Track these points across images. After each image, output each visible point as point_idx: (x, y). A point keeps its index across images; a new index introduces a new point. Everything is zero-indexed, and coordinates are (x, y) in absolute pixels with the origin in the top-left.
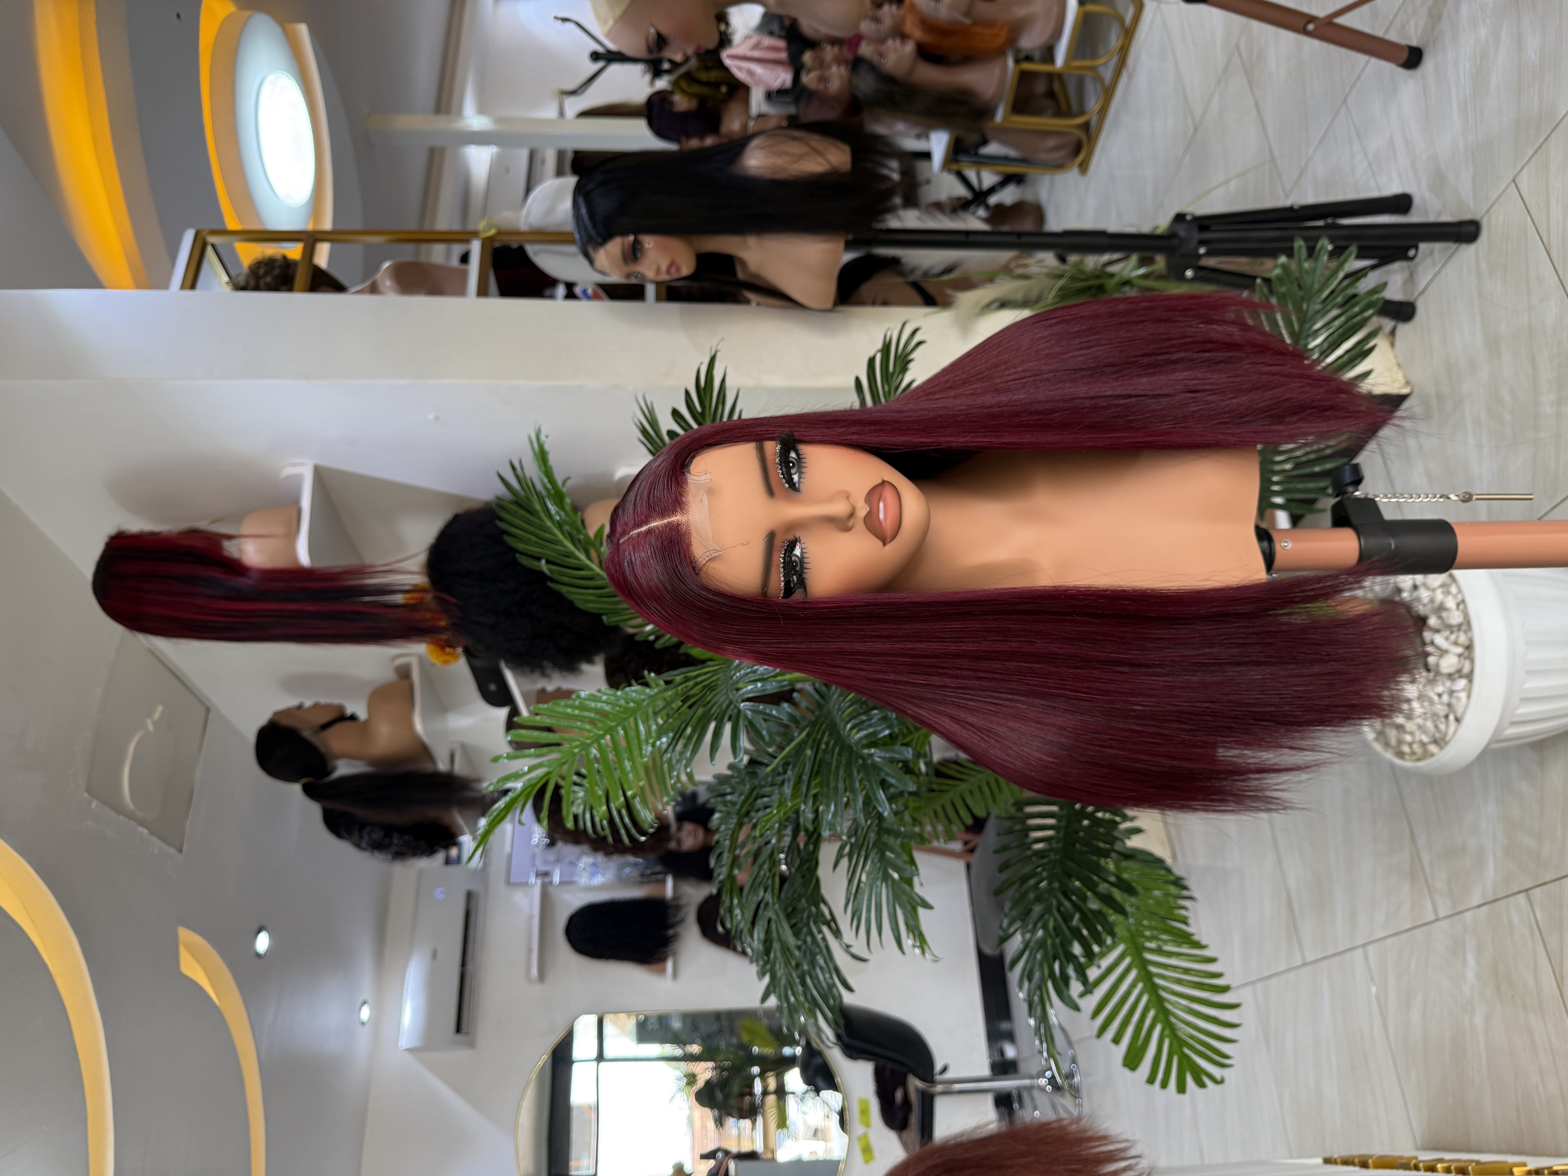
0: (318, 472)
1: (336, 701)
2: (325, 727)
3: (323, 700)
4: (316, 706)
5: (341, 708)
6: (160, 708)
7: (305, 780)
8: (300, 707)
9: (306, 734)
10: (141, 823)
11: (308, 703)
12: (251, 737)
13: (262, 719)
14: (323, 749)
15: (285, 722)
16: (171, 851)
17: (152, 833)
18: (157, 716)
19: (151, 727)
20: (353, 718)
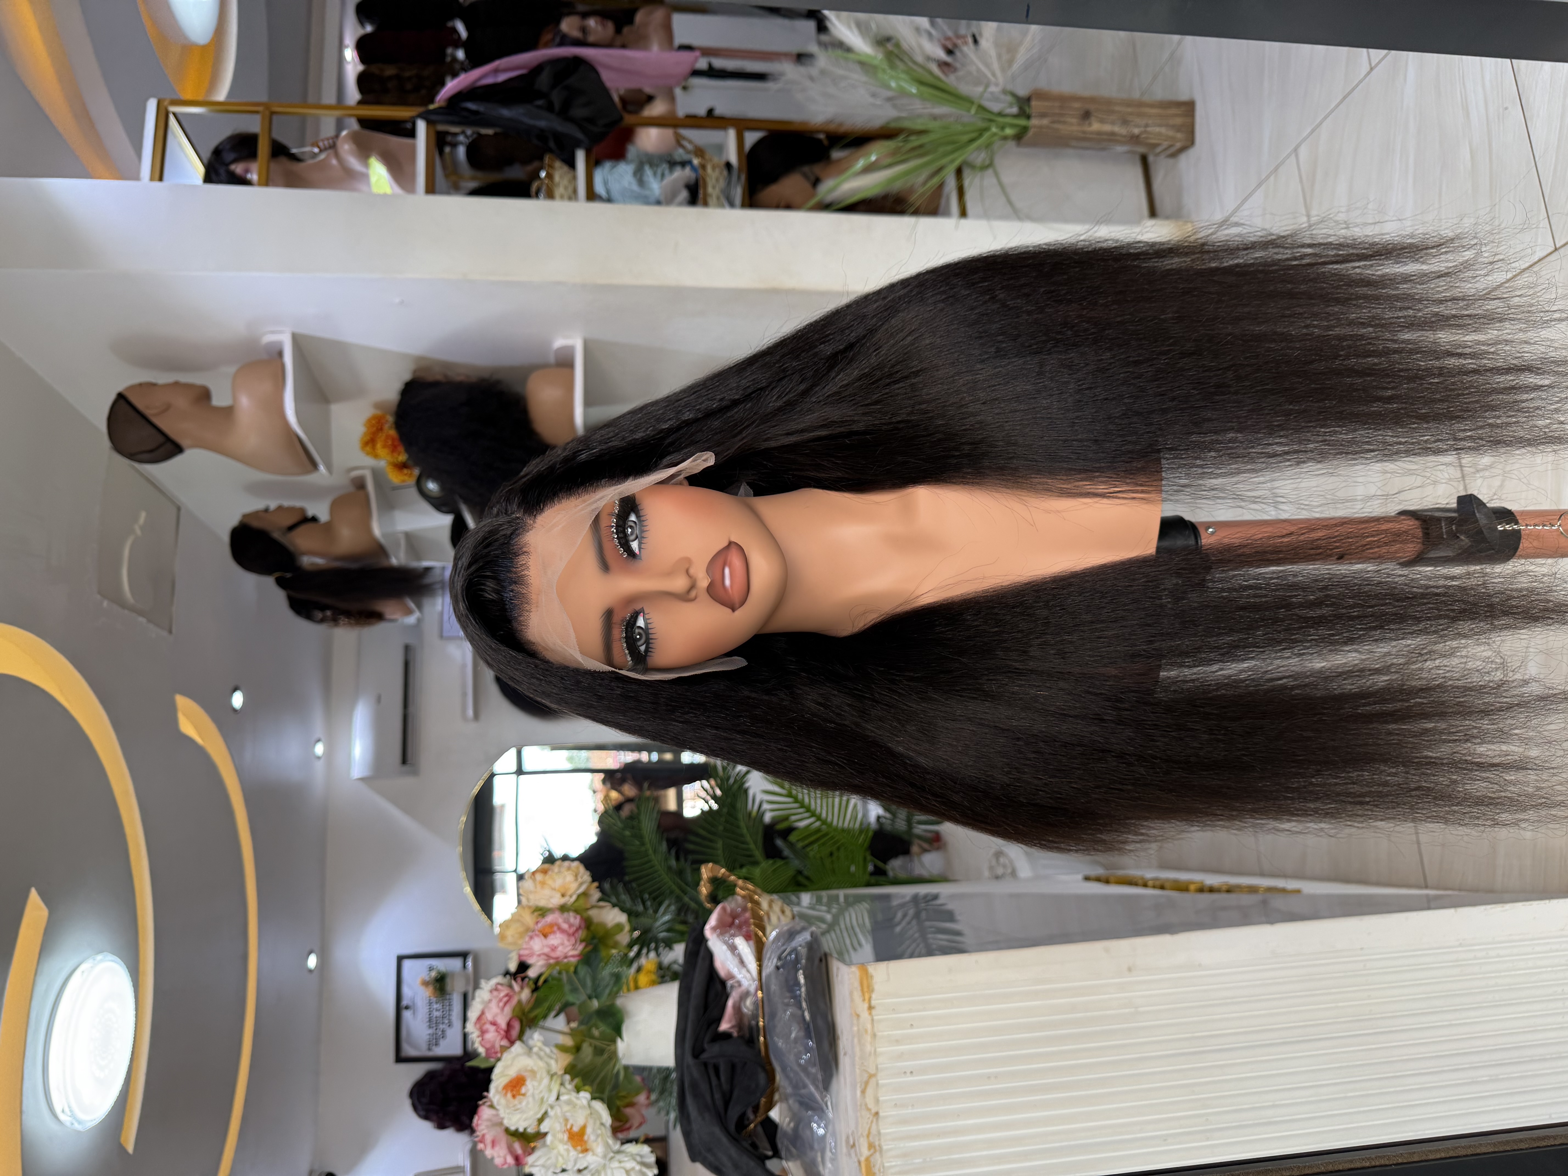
0: (297, 340)
1: (297, 504)
2: (291, 528)
3: (286, 503)
4: (280, 508)
5: (302, 510)
6: (143, 515)
7: (278, 574)
8: (266, 510)
9: (276, 535)
10: (141, 613)
11: (273, 505)
12: (226, 538)
13: (234, 521)
14: (291, 548)
15: (255, 524)
16: (165, 633)
17: (149, 621)
18: (142, 520)
19: (138, 532)
20: (314, 519)
